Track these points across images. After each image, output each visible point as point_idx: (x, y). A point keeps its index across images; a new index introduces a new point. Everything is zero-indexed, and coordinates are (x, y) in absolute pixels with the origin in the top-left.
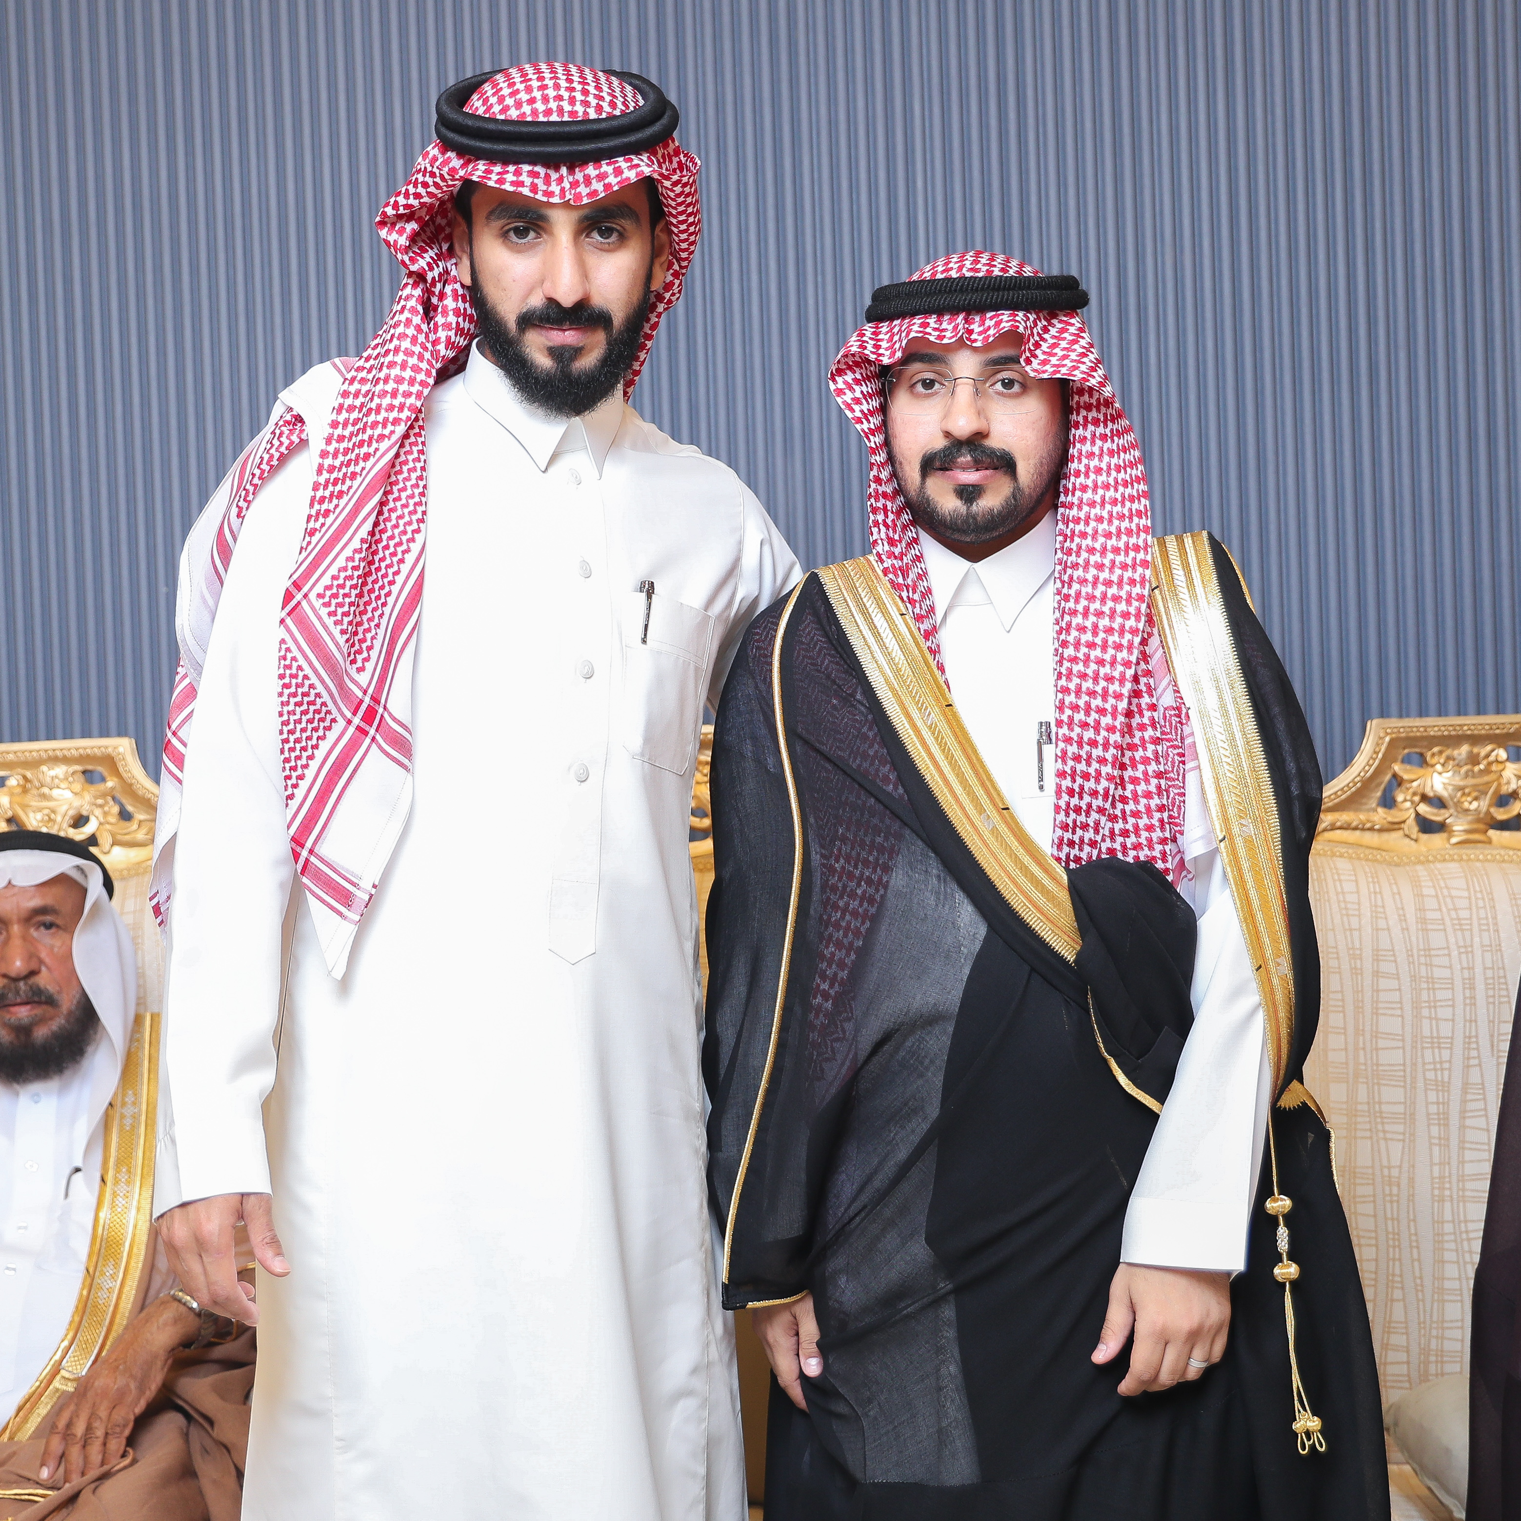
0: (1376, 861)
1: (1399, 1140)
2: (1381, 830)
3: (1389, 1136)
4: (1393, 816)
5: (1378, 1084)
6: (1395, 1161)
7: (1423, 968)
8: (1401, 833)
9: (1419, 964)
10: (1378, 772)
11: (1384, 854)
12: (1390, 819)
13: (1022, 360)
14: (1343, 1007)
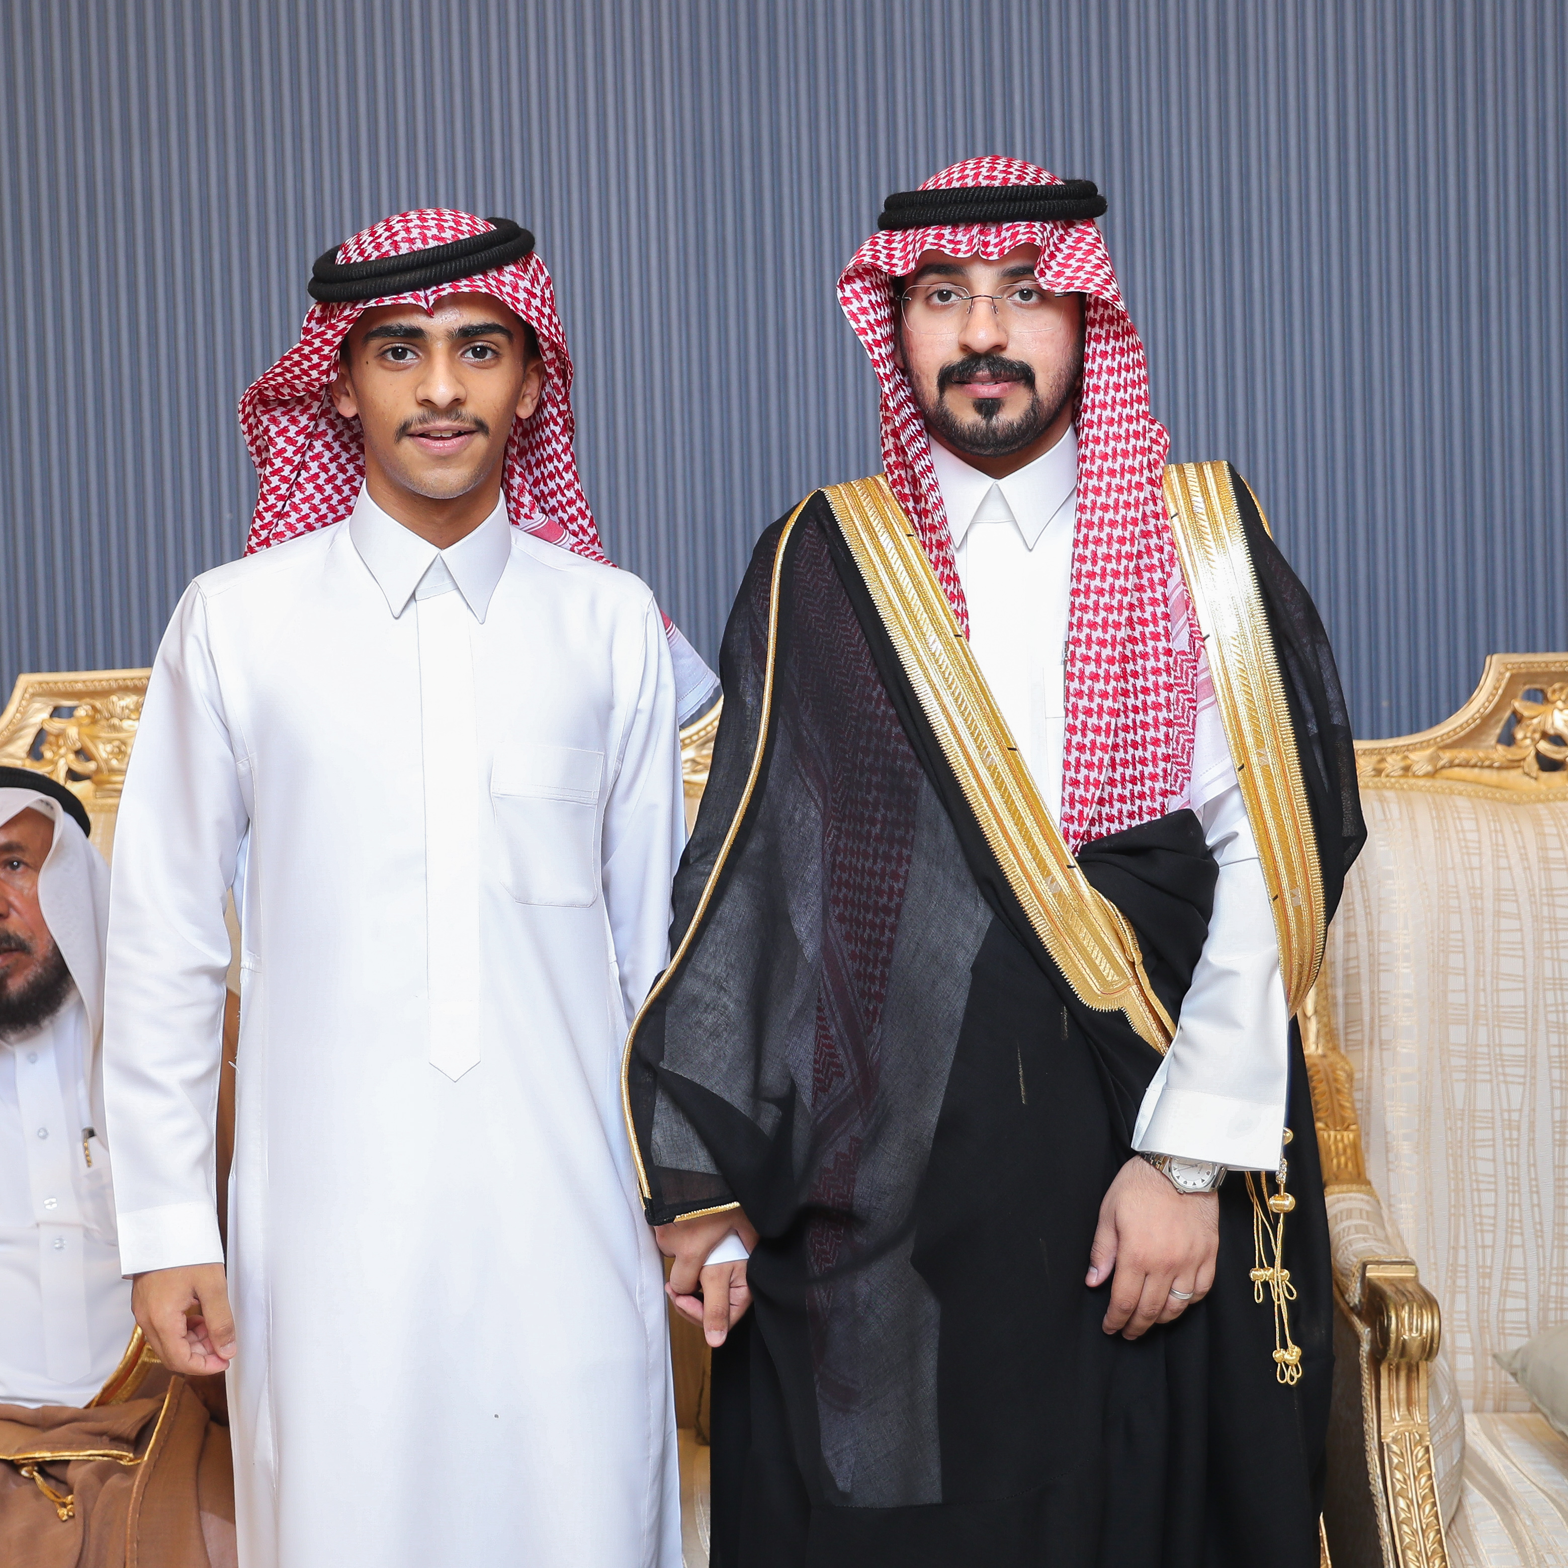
0: (1495, 799)
1: (1519, 1083)
2: (1500, 768)
3: (1509, 1079)
4: (1512, 753)
5: (1499, 1026)
6: (1515, 1105)
7: (1545, 909)
8: (1520, 771)
9: (1542, 904)
10: (1497, 709)
11: (1503, 792)
12: (1510, 757)
13: (1036, 272)
14: (1463, 947)
